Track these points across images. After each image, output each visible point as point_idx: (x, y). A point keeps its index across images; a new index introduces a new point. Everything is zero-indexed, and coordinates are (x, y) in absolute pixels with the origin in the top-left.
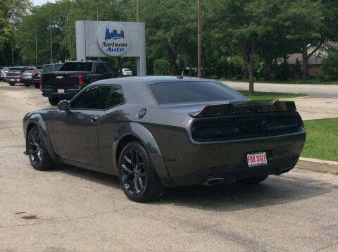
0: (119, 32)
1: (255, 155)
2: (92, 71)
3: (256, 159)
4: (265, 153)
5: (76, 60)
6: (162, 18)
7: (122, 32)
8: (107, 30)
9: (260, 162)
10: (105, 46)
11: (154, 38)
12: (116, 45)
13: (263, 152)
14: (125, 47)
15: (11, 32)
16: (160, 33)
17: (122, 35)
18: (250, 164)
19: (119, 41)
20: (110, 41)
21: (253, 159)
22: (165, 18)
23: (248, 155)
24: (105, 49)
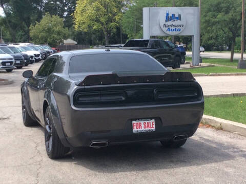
0: (177, 16)
1: (142, 122)
2: (148, 47)
3: (143, 126)
4: (153, 120)
5: (142, 38)
6: (223, 3)
7: (180, 15)
8: (167, 14)
9: (148, 129)
10: (166, 27)
11: (216, 19)
12: (175, 26)
13: (151, 119)
14: (181, 28)
15: (120, 19)
16: (220, 16)
17: (179, 18)
18: (135, 130)
19: (177, 22)
20: (170, 23)
21: (140, 126)
22: (226, 3)
23: (134, 122)
24: (165, 29)
